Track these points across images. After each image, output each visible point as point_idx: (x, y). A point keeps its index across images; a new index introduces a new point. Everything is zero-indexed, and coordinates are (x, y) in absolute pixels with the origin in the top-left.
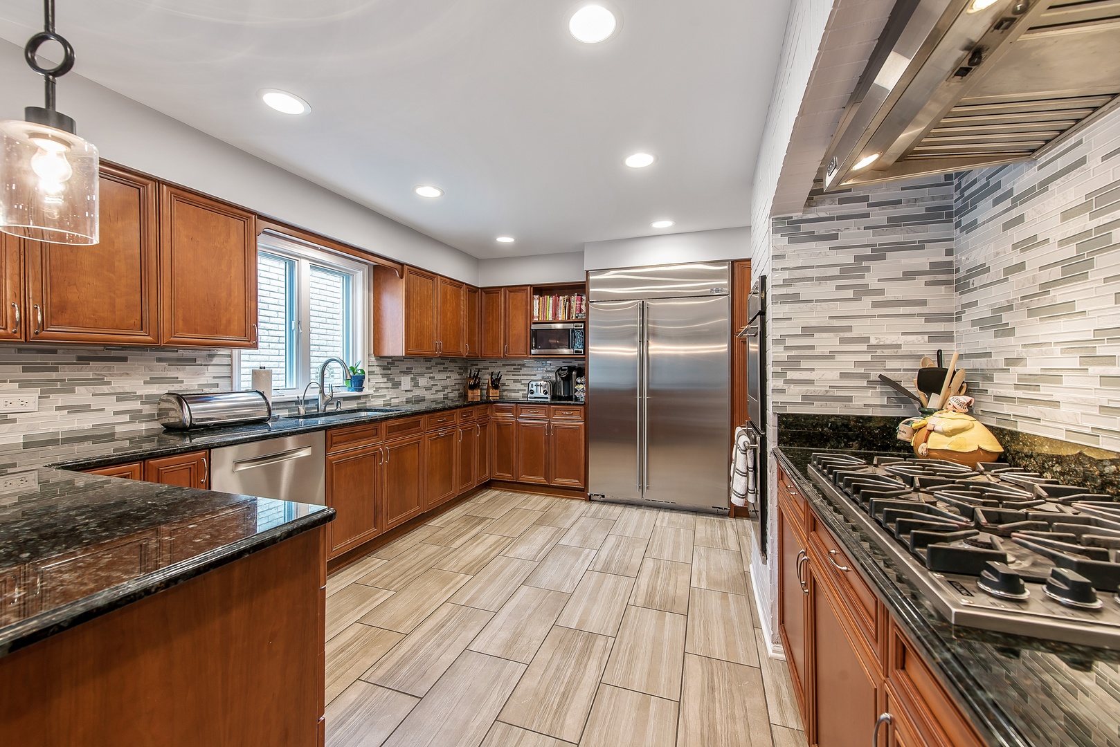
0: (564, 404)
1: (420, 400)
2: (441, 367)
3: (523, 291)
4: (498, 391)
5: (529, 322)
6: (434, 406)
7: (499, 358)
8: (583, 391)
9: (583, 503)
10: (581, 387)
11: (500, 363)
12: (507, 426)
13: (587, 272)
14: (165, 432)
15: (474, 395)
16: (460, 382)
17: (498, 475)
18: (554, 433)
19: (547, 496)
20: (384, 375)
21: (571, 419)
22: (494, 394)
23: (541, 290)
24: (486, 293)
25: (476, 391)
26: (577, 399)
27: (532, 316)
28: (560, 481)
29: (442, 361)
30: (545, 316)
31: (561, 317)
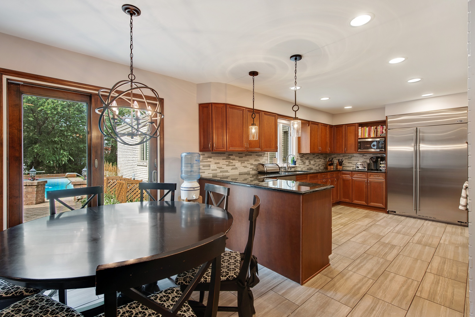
0: (375, 172)
1: (311, 169)
2: (318, 157)
3: (354, 125)
4: (342, 167)
5: (356, 138)
6: (315, 171)
7: (342, 153)
8: (384, 167)
9: (385, 214)
10: (383, 165)
11: (341, 155)
12: (348, 180)
13: (387, 117)
14: (258, 174)
15: (332, 168)
16: (324, 163)
17: (343, 200)
18: (370, 184)
19: (366, 210)
20: (301, 160)
21: (377, 179)
22: (339, 167)
23: (362, 125)
24: (336, 127)
25: (331, 167)
26: (380, 170)
27: (358, 136)
28: (372, 204)
29: (318, 155)
30: (364, 135)
31: (372, 135)
